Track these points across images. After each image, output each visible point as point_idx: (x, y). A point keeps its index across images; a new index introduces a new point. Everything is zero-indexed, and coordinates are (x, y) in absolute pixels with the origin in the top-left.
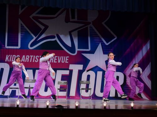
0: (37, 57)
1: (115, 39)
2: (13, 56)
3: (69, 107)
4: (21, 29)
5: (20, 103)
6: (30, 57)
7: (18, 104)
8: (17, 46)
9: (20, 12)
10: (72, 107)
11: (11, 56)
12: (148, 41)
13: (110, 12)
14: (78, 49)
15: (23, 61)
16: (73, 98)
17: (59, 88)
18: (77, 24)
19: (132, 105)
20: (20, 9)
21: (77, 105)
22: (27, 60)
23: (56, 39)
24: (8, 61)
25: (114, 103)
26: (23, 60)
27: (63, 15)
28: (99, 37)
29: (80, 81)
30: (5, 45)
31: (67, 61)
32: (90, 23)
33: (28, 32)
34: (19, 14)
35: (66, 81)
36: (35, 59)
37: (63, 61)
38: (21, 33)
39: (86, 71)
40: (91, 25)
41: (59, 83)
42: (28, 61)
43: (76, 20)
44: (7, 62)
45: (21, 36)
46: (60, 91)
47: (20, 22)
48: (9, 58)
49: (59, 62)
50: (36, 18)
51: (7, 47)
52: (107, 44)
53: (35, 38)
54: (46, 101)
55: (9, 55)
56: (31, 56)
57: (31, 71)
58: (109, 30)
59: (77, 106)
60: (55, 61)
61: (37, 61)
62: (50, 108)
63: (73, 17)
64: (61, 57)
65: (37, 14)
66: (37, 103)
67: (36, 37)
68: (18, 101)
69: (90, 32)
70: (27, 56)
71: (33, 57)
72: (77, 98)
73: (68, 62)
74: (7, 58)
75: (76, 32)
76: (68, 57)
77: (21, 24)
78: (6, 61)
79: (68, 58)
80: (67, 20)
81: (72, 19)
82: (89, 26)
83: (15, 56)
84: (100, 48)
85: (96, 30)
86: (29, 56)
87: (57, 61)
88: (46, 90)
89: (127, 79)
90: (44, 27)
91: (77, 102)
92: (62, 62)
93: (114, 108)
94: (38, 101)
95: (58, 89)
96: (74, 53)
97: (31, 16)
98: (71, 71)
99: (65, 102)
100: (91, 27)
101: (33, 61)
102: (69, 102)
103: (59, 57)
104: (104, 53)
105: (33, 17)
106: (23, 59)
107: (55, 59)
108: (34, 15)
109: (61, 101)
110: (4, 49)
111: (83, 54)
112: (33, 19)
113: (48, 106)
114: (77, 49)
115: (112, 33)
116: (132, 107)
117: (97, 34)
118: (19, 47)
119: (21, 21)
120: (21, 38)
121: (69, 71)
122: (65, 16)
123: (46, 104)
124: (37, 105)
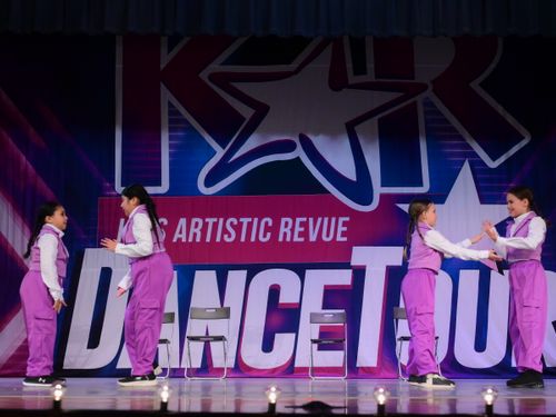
0: (232, 223)
1: (524, 143)
3: (356, 408)
4: (171, 121)
5: (171, 396)
6: (205, 225)
7: (165, 400)
9: (165, 59)
10: (367, 407)
13: (500, 42)
14: (382, 185)
15: (179, 240)
16: (368, 373)
17: (316, 337)
18: (376, 94)
20: (164, 50)
21: (382, 399)
22: (195, 234)
23: (299, 153)
26: (180, 235)
27: (322, 65)
28: (464, 140)
29: (395, 308)
30: (112, 181)
31: (343, 234)
32: (423, 88)
33: (193, 128)
34: (162, 66)
35: (343, 311)
36: (225, 231)
37: (328, 235)
38: (171, 138)
40: (429, 93)
41: (314, 318)
42: (198, 240)
43: (370, 77)
45: (171, 146)
46: (319, 349)
47: (166, 96)
49: (313, 238)
50: (223, 80)
52: (493, 165)
53: (220, 153)
54: (268, 389)
56: (211, 221)
58: (500, 109)
59: (381, 403)
60: (299, 236)
61: (230, 236)
62: (280, 414)
63: (360, 69)
64: (320, 219)
66: (237, 396)
67: (224, 148)
68: (166, 388)
69: (427, 122)
70: (194, 220)
71: (215, 225)
72: (384, 373)
73: (345, 239)
75: (374, 122)
76: (347, 219)
77: (170, 105)
79: (344, 224)
80: (337, 82)
81: (357, 73)
82: (419, 99)
84: (465, 182)
86: (200, 221)
87: (305, 234)
88: (268, 346)
90: (253, 111)
91: (381, 390)
92: (324, 238)
94: (239, 388)
95: (314, 341)
96: (368, 202)
97: (204, 71)
98: (359, 273)
99: (341, 389)
100: (428, 103)
101: (218, 240)
102: (353, 391)
103: (311, 220)
104: (484, 200)
105: (212, 77)
106: (181, 233)
107: (298, 229)
108: (215, 67)
109: (325, 386)
110: (110, 196)
111: (399, 205)
112: (210, 84)
113: (272, 406)
114: (378, 190)
115: (510, 119)
117: (452, 129)
118: (165, 188)
119: (168, 91)
120: (171, 155)
121: (350, 271)
122: (328, 66)
123: (266, 396)
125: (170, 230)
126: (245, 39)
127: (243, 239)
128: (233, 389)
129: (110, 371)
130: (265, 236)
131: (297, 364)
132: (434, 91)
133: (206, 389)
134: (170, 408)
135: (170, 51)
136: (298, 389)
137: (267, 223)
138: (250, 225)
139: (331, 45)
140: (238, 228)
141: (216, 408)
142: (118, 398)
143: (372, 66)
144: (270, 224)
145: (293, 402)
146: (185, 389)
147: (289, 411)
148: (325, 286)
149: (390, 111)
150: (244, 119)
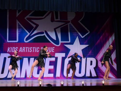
0: (31, 48)
1: (88, 33)
2: (13, 48)
3: (56, 85)
4: (19, 27)
6: (26, 49)
8: (16, 40)
9: (18, 15)
10: (58, 85)
12: (113, 33)
13: (84, 13)
14: (61, 41)
15: (20, 52)
16: (58, 78)
18: (60, 23)
19: (103, 82)
20: (17, 13)
22: (24, 50)
23: (45, 34)
24: (9, 52)
25: (90, 81)
26: (20, 51)
27: (49, 17)
28: (76, 32)
30: (6, 39)
31: (53, 51)
34: (17, 16)
35: (53, 66)
36: (30, 50)
37: (50, 51)
38: (19, 31)
39: (67, 58)
40: (70, 23)
42: (24, 52)
43: (59, 19)
44: (9, 53)
45: (19, 32)
47: (18, 22)
48: (10, 50)
51: (8, 41)
52: (83, 37)
53: (29, 34)
55: (10, 48)
56: (27, 48)
57: (27, 59)
58: (84, 26)
61: (31, 51)
63: (57, 18)
64: (49, 48)
65: (30, 16)
67: (29, 33)
69: (70, 29)
70: (23, 48)
71: (28, 49)
73: (54, 52)
74: (8, 50)
75: (59, 29)
76: (54, 48)
77: (19, 24)
78: (8, 52)
79: (54, 49)
80: (52, 20)
81: (56, 19)
82: (69, 24)
83: (14, 48)
84: (77, 40)
85: (74, 27)
86: (25, 48)
89: (98, 63)
90: (36, 26)
93: (89, 85)
96: (58, 44)
97: (26, 17)
98: (56, 58)
100: (70, 25)
101: (28, 52)
102: (55, 82)
104: (81, 44)
105: (27, 19)
106: (21, 50)
108: (28, 17)
110: (6, 43)
111: (65, 45)
112: (27, 20)
115: (86, 28)
116: (103, 84)
117: (75, 30)
118: (17, 41)
120: (19, 34)
121: (55, 58)
122: (51, 17)
124: (32, 84)
125: (18, 49)
126: (34, 11)
127: (33, 52)
128: (31, 82)
129: (6, 78)
130: (38, 51)
131: (44, 76)
132: (71, 23)
133: (26, 82)
135: (18, 13)
136: (45, 81)
137: (38, 48)
138: (35, 49)
139: (51, 13)
140: (32, 49)
141: (28, 86)
142: (8, 84)
143: (59, 17)
144: (39, 48)
145: (43, 84)
148: (50, 61)
149: (63, 26)
150: (34, 27)
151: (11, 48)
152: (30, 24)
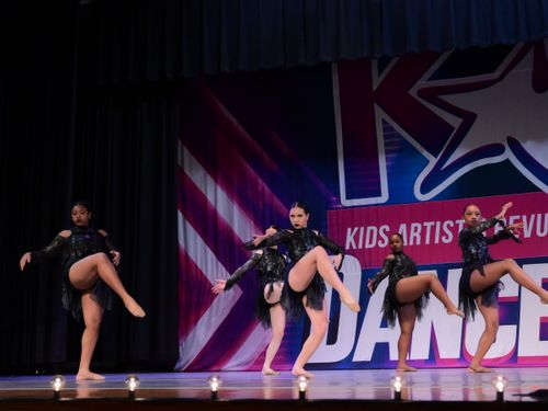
0: (448, 226)
2: (369, 228)
4: (385, 137)
5: (404, 386)
6: (424, 229)
7: (398, 390)
8: (378, 193)
9: (377, 80)
11: (362, 229)
20: (375, 72)
22: (415, 238)
23: (508, 154)
24: (354, 247)
27: (526, 69)
30: (338, 195)
33: (407, 142)
34: (375, 88)
36: (442, 233)
37: (542, 231)
38: (386, 153)
42: (418, 243)
44: (352, 252)
45: (387, 160)
46: (541, 339)
47: (380, 115)
48: (356, 238)
49: (527, 234)
50: (428, 94)
51: (345, 202)
53: (433, 161)
54: (496, 379)
55: (356, 229)
56: (428, 225)
61: (447, 238)
62: (508, 402)
64: (533, 216)
65: (430, 79)
66: (464, 385)
67: (436, 157)
68: (398, 379)
70: (413, 225)
71: (433, 228)
74: (350, 239)
77: (384, 122)
78: (347, 248)
83: (374, 228)
86: (419, 226)
90: (461, 120)
92: (539, 234)
94: (466, 378)
97: (413, 88)
101: (437, 241)
103: (524, 217)
105: (421, 93)
108: (423, 83)
110: (336, 209)
112: (420, 100)
113: (500, 395)
118: (384, 198)
119: (382, 111)
120: (388, 167)
122: (531, 69)
123: (494, 385)
124: (466, 392)
128: (460, 379)
129: (348, 364)
131: (520, 354)
133: (435, 379)
134: (403, 397)
135: (379, 74)
136: (523, 378)
139: (532, 49)
140: (454, 229)
141: (445, 397)
142: (356, 388)
145: (519, 390)
146: (415, 380)
147: (516, 399)
148: (543, 279)
151: (359, 230)
152: (435, 115)
